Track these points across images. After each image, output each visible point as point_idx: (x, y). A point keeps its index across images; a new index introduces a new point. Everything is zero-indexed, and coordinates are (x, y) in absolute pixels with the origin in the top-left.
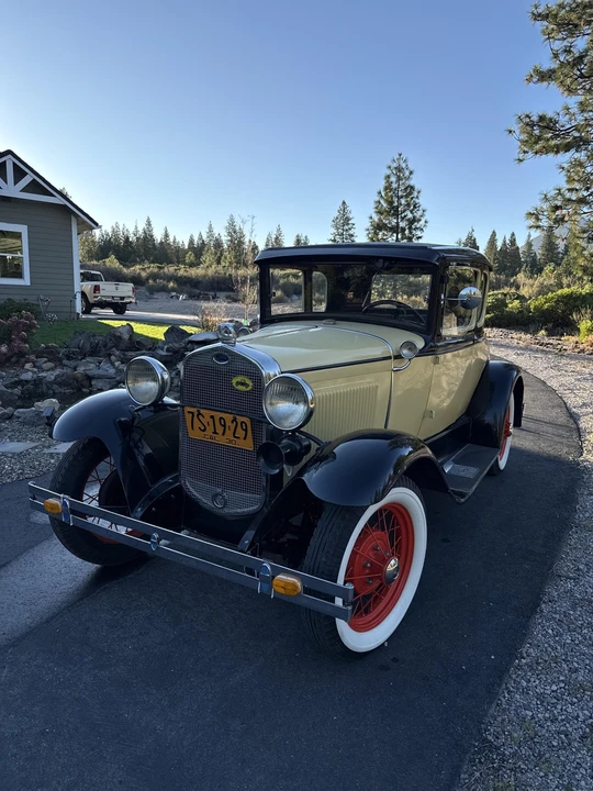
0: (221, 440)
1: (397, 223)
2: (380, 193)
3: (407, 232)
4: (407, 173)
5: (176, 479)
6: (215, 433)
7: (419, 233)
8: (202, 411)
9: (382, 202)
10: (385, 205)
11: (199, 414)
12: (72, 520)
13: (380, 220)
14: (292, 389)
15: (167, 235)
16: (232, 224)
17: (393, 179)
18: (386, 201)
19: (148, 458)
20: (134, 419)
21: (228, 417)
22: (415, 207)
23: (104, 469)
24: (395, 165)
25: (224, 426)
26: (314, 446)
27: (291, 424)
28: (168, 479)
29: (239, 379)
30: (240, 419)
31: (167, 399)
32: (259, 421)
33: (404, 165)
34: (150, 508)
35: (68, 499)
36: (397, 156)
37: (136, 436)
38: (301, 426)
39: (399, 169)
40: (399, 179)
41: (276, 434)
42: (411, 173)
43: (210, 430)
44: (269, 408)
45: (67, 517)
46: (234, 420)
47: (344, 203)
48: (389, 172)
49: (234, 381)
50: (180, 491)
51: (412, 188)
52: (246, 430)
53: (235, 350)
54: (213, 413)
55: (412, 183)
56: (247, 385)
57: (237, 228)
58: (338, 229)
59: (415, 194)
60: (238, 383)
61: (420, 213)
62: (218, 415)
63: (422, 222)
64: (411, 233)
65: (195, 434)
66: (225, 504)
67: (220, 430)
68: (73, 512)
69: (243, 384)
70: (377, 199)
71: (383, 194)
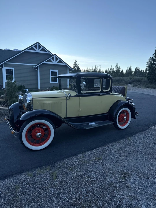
2: (153, 55)
9: (154, 57)
13: (153, 62)
15: (100, 70)
16: (117, 65)
18: (155, 57)
27: (26, 107)
44: (25, 104)
57: (119, 67)
71: (154, 55)
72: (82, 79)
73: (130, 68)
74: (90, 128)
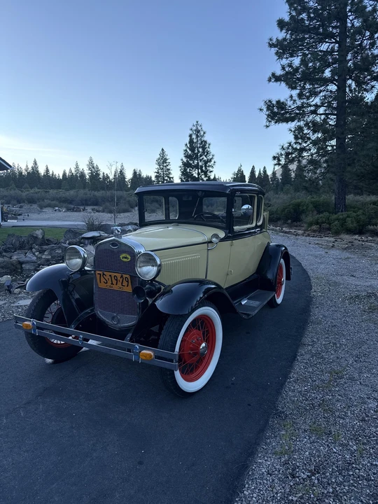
0: (115, 287)
1: (198, 163)
2: (186, 145)
3: (204, 168)
4: (202, 133)
5: (92, 310)
6: (112, 284)
7: (211, 169)
8: (105, 273)
9: (188, 150)
10: (190, 152)
11: (104, 274)
12: (37, 332)
13: (187, 161)
14: (149, 259)
16: (91, 163)
17: (194, 137)
18: (190, 150)
19: (77, 300)
20: (69, 280)
21: (119, 275)
22: (207, 153)
23: (54, 307)
24: (194, 128)
25: (117, 280)
26: (163, 288)
27: (149, 277)
28: (88, 310)
29: (124, 255)
30: (125, 276)
31: (86, 268)
32: (134, 276)
33: (200, 128)
34: (79, 325)
35: (35, 322)
36: (195, 123)
37: (71, 288)
38: (155, 278)
39: (198, 131)
40: (197, 136)
41: (143, 283)
42: (204, 133)
43: (110, 282)
44: (139, 269)
45: (35, 331)
46: (122, 277)
47: (163, 150)
48: (191, 132)
49: (121, 257)
50: (94, 316)
51: (206, 142)
52: (128, 282)
53: (121, 241)
54: (111, 274)
55: (205, 139)
56: (128, 258)
58: (160, 166)
59: (207, 146)
60: (123, 258)
61: (211, 157)
62: (113, 274)
63: (212, 162)
64: (206, 168)
65: (102, 285)
66: (119, 322)
67: (114, 282)
68: (38, 328)
69: (126, 258)
70: (185, 148)
71: (188, 145)
72: (237, 196)
73: (121, 171)
74: (256, 311)
